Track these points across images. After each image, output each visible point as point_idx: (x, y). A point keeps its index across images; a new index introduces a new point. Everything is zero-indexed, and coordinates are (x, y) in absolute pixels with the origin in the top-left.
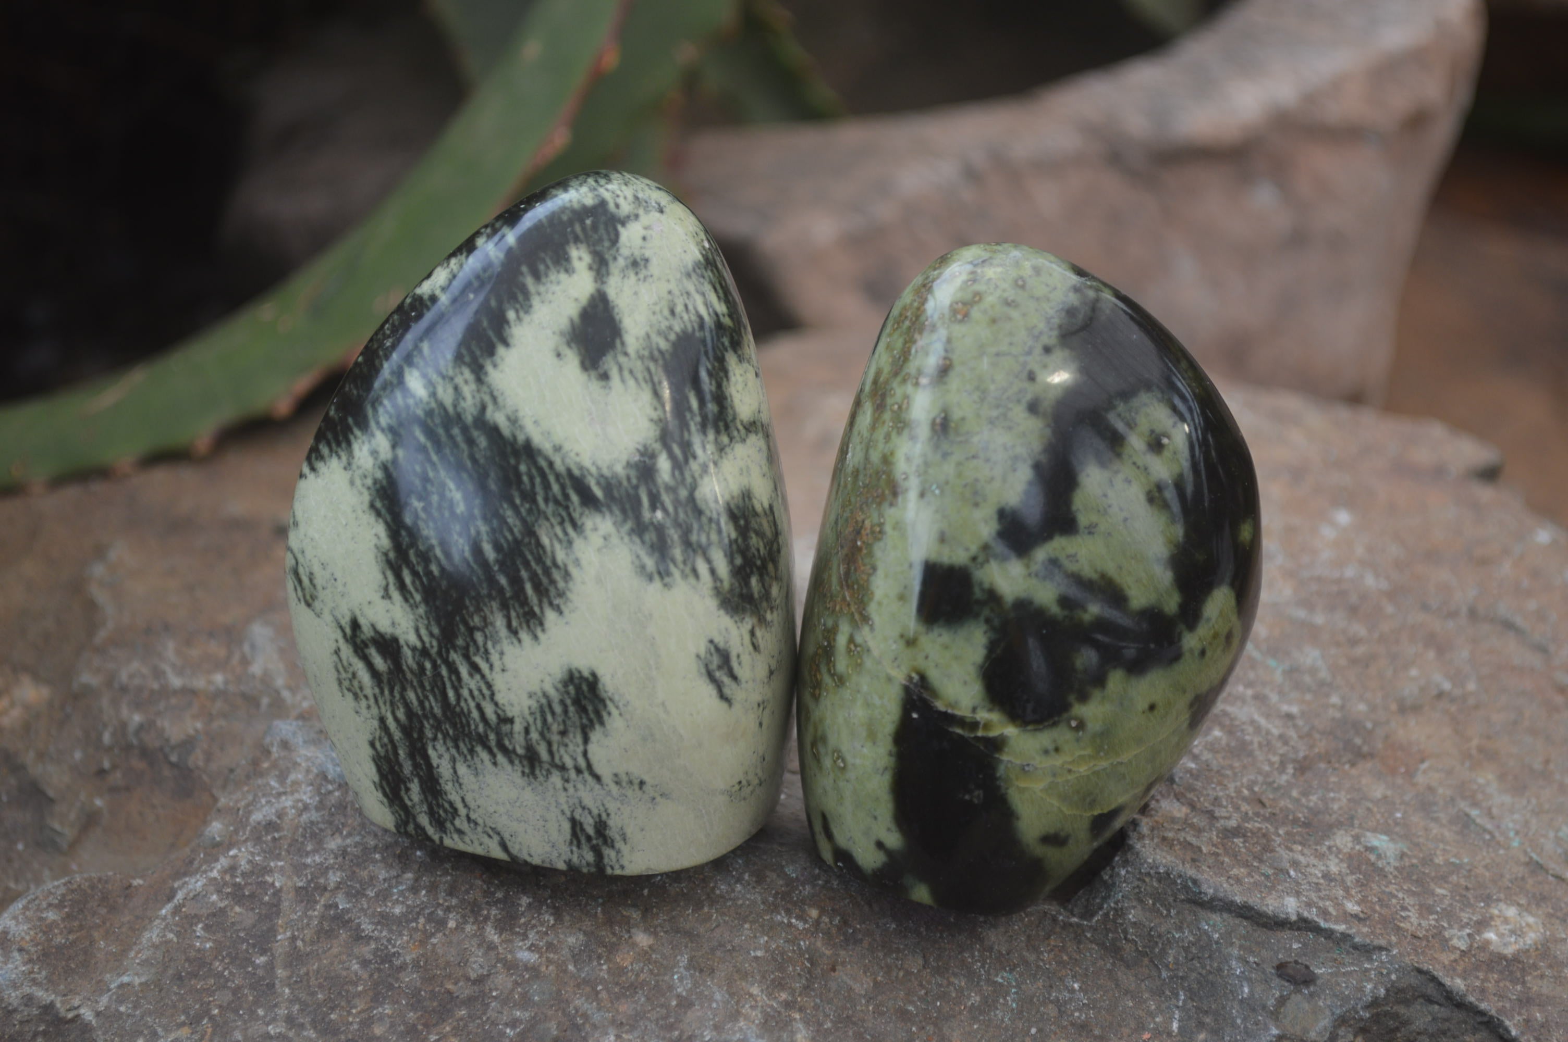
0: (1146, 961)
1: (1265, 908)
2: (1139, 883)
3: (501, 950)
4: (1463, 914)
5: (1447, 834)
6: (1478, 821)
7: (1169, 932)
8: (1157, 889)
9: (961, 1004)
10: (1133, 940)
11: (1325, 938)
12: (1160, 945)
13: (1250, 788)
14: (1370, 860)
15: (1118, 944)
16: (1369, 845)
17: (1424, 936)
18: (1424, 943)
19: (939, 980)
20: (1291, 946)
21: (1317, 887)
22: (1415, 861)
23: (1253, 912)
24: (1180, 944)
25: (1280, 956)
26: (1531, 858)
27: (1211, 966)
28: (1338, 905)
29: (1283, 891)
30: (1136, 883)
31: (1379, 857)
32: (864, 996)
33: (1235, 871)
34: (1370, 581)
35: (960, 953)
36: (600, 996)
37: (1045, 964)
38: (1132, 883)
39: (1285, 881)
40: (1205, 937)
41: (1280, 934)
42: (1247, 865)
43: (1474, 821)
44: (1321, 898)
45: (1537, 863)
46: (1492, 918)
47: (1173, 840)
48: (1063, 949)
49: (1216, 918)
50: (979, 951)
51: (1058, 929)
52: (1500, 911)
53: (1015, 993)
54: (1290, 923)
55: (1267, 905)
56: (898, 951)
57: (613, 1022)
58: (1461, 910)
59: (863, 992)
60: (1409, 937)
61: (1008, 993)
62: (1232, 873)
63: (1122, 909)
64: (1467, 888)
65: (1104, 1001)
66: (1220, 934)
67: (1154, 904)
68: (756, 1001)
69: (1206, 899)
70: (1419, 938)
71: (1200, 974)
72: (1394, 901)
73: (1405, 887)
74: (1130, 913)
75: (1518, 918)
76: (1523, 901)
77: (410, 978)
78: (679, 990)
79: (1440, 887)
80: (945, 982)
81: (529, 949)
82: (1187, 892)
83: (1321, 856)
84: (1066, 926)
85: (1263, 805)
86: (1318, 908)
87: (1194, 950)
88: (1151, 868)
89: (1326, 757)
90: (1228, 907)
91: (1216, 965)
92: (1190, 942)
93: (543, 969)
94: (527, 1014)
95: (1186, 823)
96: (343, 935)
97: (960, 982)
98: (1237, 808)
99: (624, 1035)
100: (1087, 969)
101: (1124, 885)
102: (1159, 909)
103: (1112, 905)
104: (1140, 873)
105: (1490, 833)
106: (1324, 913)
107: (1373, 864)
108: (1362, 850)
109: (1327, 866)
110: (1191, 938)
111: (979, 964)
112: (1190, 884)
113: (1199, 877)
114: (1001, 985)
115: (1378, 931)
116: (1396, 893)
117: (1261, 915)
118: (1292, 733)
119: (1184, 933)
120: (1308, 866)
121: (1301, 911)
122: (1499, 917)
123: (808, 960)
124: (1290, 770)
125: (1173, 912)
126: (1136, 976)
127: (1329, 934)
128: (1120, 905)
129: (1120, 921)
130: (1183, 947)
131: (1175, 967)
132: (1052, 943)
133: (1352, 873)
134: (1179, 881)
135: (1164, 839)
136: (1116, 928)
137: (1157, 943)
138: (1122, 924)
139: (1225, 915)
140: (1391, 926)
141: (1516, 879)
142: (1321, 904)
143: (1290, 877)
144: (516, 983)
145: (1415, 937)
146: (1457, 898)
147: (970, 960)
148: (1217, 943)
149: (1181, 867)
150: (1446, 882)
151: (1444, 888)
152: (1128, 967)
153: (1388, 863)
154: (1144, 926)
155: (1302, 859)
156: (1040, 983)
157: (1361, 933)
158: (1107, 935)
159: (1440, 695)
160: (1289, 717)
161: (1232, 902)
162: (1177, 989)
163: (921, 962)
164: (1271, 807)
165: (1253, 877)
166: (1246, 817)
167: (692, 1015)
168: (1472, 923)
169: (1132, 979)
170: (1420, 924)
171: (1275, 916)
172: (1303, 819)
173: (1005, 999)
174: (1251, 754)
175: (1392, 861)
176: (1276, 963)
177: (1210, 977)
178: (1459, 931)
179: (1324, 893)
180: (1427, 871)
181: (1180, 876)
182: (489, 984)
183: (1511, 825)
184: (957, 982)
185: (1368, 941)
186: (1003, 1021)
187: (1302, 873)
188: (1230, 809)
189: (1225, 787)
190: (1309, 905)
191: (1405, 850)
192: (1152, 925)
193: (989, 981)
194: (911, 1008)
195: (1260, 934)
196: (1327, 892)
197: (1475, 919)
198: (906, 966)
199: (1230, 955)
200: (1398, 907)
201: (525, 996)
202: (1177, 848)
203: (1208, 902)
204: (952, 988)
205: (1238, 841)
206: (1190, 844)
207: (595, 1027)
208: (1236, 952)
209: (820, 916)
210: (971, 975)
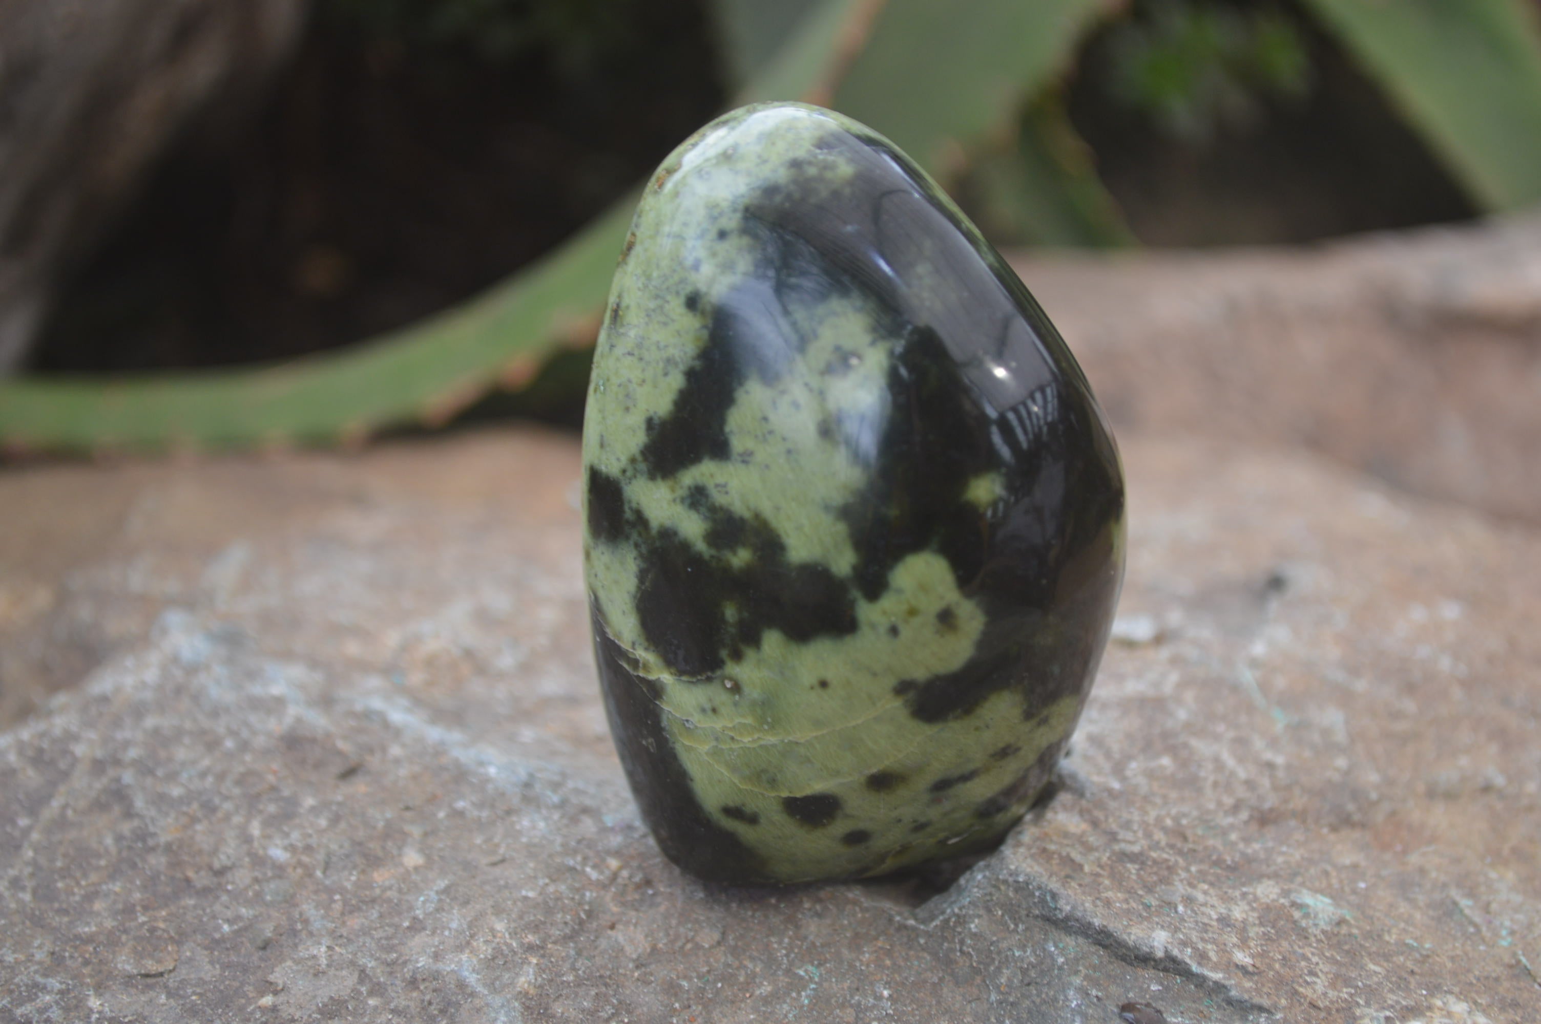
0: (978, 980)
1: (1125, 937)
2: (993, 890)
3: (256, 844)
4: (1390, 996)
5: (1418, 916)
6: (1467, 911)
7: (1010, 949)
8: (1011, 899)
9: (747, 991)
10: (969, 953)
11: (1196, 986)
12: (997, 963)
13: (1176, 819)
14: (1292, 916)
15: (952, 956)
16: (1299, 901)
17: (1326, 1007)
18: (1323, 1014)
19: (730, 959)
20: (1149, 987)
21: (1205, 928)
22: (1355, 931)
23: (1111, 940)
24: (1019, 964)
25: (1131, 995)
26: (1519, 962)
27: (1047, 994)
28: (1223, 950)
29: (1157, 923)
30: (990, 889)
31: (1307, 916)
32: (634, 961)
33: (1110, 894)
34: (1445, 664)
35: (768, 936)
36: (333, 906)
37: (862, 965)
38: (984, 888)
39: (1168, 915)
40: (1048, 961)
41: (1140, 972)
42: (1131, 892)
43: (1461, 911)
44: (1203, 939)
45: (1525, 967)
46: (1430, 1008)
47: (1054, 853)
48: (889, 953)
49: (1071, 942)
50: (790, 938)
51: (892, 931)
52: (1444, 1003)
53: (814, 989)
54: (1155, 960)
55: (1130, 934)
56: (697, 921)
57: (332, 933)
58: (1391, 991)
59: (634, 956)
60: (1306, 1005)
61: (804, 988)
62: (1105, 895)
63: (965, 916)
64: (1412, 972)
65: (914, 1016)
66: (1067, 959)
67: (1003, 915)
68: (494, 937)
69: (1060, 916)
70: (1319, 1008)
71: (1034, 1002)
72: (1303, 964)
73: (1327, 954)
74: (973, 922)
75: (1466, 1015)
76: (1483, 1001)
77: (157, 861)
78: (418, 912)
79: (1375, 964)
80: (737, 963)
81: (285, 848)
82: (1043, 907)
83: (1226, 899)
84: (902, 927)
85: (1185, 839)
86: (1195, 949)
87: (1033, 974)
88: (1011, 875)
89: (1302, 816)
90: (1085, 930)
91: (1052, 993)
92: (1030, 963)
93: (290, 870)
94: (251, 912)
95: (1080, 840)
96: (117, 809)
97: (755, 966)
98: (1148, 835)
99: (337, 948)
100: (906, 978)
101: (975, 890)
102: (1006, 922)
103: (956, 910)
104: (998, 879)
105: (1476, 926)
106: (1202, 957)
107: (1295, 922)
108: (1287, 904)
109: (1230, 910)
110: (1032, 960)
111: (784, 952)
112: (1048, 898)
113: (1062, 891)
114: (801, 978)
115: (1265, 990)
116: (1310, 956)
117: (1121, 944)
118: (1265, 782)
119: (1025, 952)
120: (1205, 904)
121: (1170, 947)
122: (1441, 1009)
123: (585, 911)
124: (1244, 815)
125: (1021, 927)
126: (963, 996)
127: (1200, 981)
128: (964, 911)
129: (959, 929)
130: (1021, 968)
131: (1007, 989)
132: (880, 944)
133: (1261, 924)
134: (1037, 894)
135: (1044, 850)
136: (954, 936)
137: (993, 959)
138: (960, 933)
139: (1081, 940)
140: (1288, 988)
141: (1487, 978)
142: (1200, 946)
143: (1176, 912)
144: (256, 880)
145: (1313, 1006)
146: (1394, 979)
147: (776, 946)
148: (1060, 968)
149: (1044, 879)
150: (1388, 961)
151: (1381, 966)
152: (957, 984)
153: (1316, 925)
154: (985, 939)
155: (1201, 897)
156: (847, 984)
157: (1239, 988)
158: (942, 944)
159: (1487, 789)
160: (1270, 766)
161: (1089, 923)
162: (1003, 1016)
163: (716, 936)
164: (1194, 842)
165: (1128, 903)
166: (1156, 846)
167: (418, 941)
168: (1398, 1007)
169: (959, 998)
170: (1325, 994)
171: (1136, 947)
172: (1229, 862)
173: (799, 993)
174: (1199, 791)
175: (1322, 923)
176: (1123, 1001)
177: (1044, 1008)
178: (1377, 1011)
179: (1210, 935)
180: (1367, 945)
181: (1040, 888)
182: (229, 876)
183: (1507, 923)
184: (750, 965)
185: (1246, 997)
186: (786, 1016)
187: (1193, 911)
188: (1140, 834)
189: (1145, 813)
190: (1184, 944)
191: (1348, 917)
192: (995, 939)
193: (788, 972)
194: (685, 984)
195: (1116, 968)
196: (1215, 936)
197: (1404, 1003)
198: (698, 939)
199: (1070, 984)
200: (1306, 971)
201: (259, 895)
202: (1054, 862)
203: (1062, 921)
204: (743, 972)
205: (1132, 868)
206: (1072, 861)
207: (311, 934)
208: (1078, 981)
209: (621, 868)
210: (771, 961)
